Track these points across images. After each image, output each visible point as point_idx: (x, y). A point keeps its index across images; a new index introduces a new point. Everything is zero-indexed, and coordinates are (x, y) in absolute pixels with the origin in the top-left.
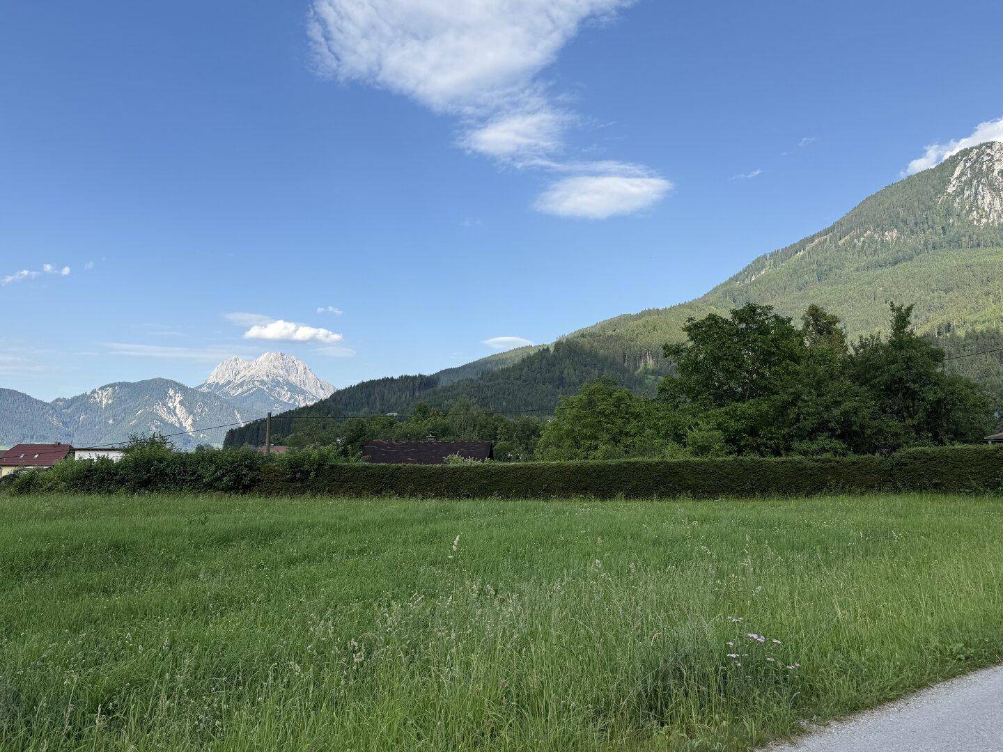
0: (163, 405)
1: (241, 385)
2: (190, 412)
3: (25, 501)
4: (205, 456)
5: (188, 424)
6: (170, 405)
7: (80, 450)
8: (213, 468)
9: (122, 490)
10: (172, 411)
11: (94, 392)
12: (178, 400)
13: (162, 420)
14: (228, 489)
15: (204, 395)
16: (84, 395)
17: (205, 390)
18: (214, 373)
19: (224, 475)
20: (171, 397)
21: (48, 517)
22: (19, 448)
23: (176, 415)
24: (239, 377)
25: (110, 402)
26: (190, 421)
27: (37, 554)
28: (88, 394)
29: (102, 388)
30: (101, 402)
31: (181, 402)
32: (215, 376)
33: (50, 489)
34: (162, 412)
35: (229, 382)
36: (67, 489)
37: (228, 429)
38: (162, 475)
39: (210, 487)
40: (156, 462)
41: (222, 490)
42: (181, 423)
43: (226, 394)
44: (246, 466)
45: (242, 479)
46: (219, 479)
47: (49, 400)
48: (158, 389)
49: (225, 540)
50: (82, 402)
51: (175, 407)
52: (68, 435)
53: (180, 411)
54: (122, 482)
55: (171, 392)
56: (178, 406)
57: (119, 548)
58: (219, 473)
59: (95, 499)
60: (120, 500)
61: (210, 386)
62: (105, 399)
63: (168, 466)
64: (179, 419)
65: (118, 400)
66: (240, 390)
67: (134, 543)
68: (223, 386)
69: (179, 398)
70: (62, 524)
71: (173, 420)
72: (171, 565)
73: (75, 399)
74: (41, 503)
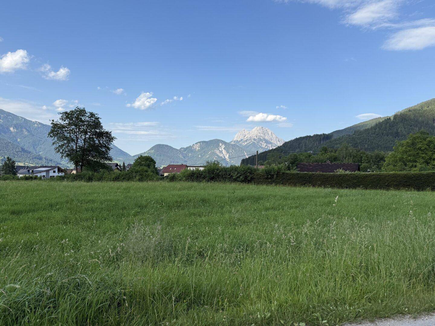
0: (218, 149)
1: (246, 141)
2: (228, 152)
3: (172, 184)
4: (234, 169)
5: (227, 157)
6: (220, 149)
7: (190, 166)
8: (236, 173)
9: (204, 181)
10: (221, 152)
11: (193, 145)
12: (223, 148)
13: (218, 155)
14: (242, 181)
15: (232, 145)
16: (190, 146)
17: (233, 143)
18: (236, 136)
19: (240, 176)
20: (220, 146)
21: (180, 190)
22: (169, 166)
23: (222, 153)
24: (245, 137)
25: (199, 149)
26: (228, 156)
28: (191, 146)
29: (196, 143)
30: (196, 149)
31: (224, 148)
32: (237, 137)
33: (180, 180)
34: (217, 152)
35: (242, 140)
36: (186, 180)
37: (242, 158)
38: (218, 175)
39: (235, 180)
40: (216, 170)
41: (240, 181)
42: (224, 157)
43: (240, 145)
44: (249, 172)
45: (247, 177)
46: (238, 177)
47: (178, 148)
48: (216, 143)
49: (242, 200)
50: (189, 149)
51: (222, 150)
52: (186, 161)
53: (224, 152)
54: (204, 178)
55: (221, 144)
56: (223, 150)
57: (204, 201)
58: (239, 175)
59: (195, 184)
60: (203, 184)
61: (235, 141)
62: (197, 148)
63: (220, 172)
64: (224, 155)
65: (202, 148)
66: (246, 143)
67: (209, 199)
68: (240, 141)
69: (223, 146)
70: (185, 192)
71: (221, 155)
72: (222, 208)
73: (187, 148)
74: (177, 185)
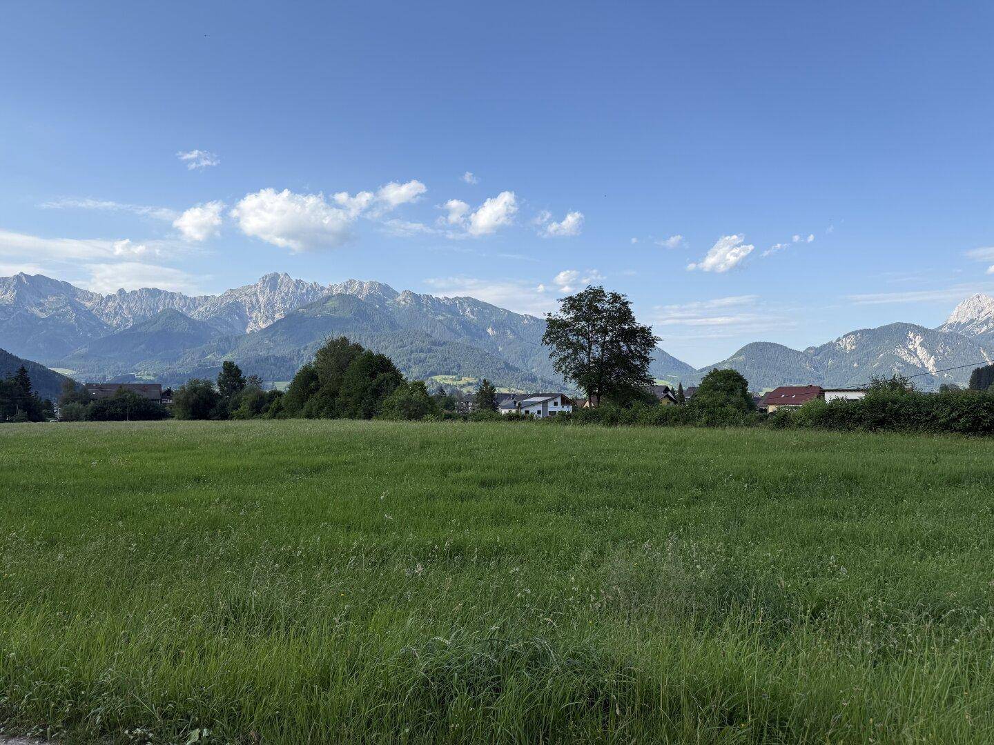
0: (904, 347)
1: (986, 322)
2: (932, 352)
3: (780, 434)
4: (948, 397)
5: (930, 365)
6: (910, 347)
7: (829, 391)
8: (948, 409)
9: (860, 428)
10: (914, 353)
11: (839, 340)
12: (918, 342)
13: (903, 362)
14: (965, 431)
15: (945, 335)
16: (830, 343)
17: (946, 330)
18: (955, 313)
19: (960, 416)
20: (911, 340)
21: (796, 448)
22: (780, 390)
23: (917, 356)
24: (983, 314)
25: (853, 347)
26: (932, 361)
27: (784, 479)
28: (833, 342)
29: (845, 336)
30: (845, 348)
31: (921, 344)
32: (958, 314)
33: (800, 425)
34: (903, 354)
35: (972, 321)
36: (814, 425)
37: (974, 367)
38: (897, 415)
39: (947, 427)
40: (890, 403)
41: (960, 430)
42: (923, 364)
43: (968, 333)
44: (985, 408)
45: (980, 420)
46: (956, 420)
47: (801, 349)
48: (899, 333)
49: (955, 481)
50: (829, 350)
51: (916, 349)
52: (819, 378)
53: (922, 353)
54: (860, 420)
55: (911, 335)
56: (919, 348)
57: (851, 480)
58: (955, 414)
59: (836, 435)
60: (858, 437)
61: (951, 326)
62: (848, 346)
63: (901, 407)
64: (920, 360)
65: (860, 346)
66: (985, 328)
67: (864, 477)
68: (965, 325)
69: (919, 340)
70: (807, 455)
71: (914, 361)
72: (898, 500)
73: (823, 347)
74: (791, 437)
